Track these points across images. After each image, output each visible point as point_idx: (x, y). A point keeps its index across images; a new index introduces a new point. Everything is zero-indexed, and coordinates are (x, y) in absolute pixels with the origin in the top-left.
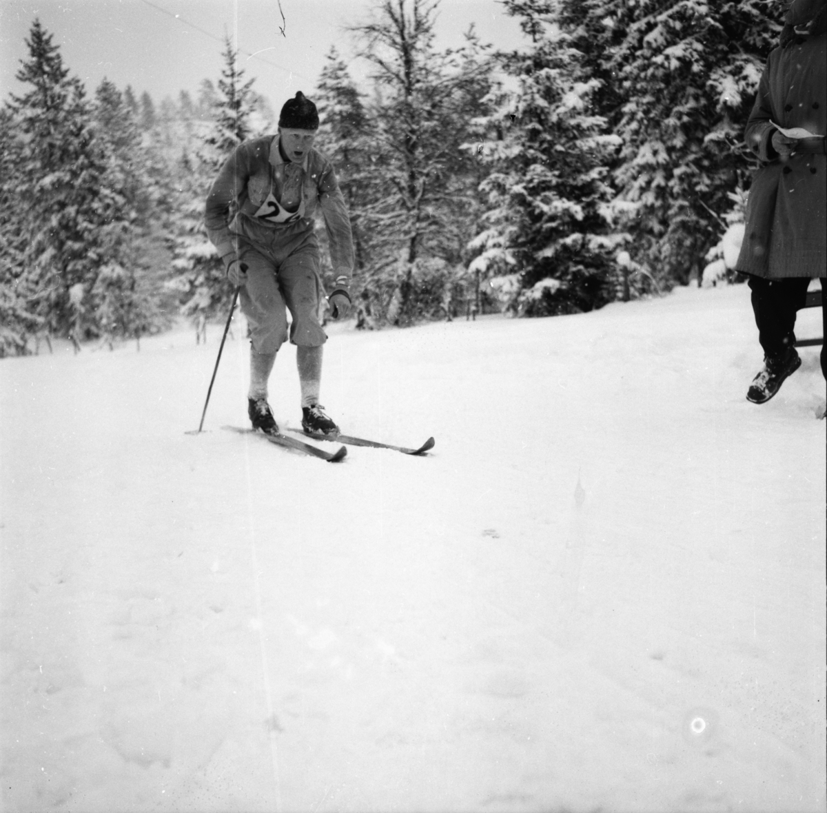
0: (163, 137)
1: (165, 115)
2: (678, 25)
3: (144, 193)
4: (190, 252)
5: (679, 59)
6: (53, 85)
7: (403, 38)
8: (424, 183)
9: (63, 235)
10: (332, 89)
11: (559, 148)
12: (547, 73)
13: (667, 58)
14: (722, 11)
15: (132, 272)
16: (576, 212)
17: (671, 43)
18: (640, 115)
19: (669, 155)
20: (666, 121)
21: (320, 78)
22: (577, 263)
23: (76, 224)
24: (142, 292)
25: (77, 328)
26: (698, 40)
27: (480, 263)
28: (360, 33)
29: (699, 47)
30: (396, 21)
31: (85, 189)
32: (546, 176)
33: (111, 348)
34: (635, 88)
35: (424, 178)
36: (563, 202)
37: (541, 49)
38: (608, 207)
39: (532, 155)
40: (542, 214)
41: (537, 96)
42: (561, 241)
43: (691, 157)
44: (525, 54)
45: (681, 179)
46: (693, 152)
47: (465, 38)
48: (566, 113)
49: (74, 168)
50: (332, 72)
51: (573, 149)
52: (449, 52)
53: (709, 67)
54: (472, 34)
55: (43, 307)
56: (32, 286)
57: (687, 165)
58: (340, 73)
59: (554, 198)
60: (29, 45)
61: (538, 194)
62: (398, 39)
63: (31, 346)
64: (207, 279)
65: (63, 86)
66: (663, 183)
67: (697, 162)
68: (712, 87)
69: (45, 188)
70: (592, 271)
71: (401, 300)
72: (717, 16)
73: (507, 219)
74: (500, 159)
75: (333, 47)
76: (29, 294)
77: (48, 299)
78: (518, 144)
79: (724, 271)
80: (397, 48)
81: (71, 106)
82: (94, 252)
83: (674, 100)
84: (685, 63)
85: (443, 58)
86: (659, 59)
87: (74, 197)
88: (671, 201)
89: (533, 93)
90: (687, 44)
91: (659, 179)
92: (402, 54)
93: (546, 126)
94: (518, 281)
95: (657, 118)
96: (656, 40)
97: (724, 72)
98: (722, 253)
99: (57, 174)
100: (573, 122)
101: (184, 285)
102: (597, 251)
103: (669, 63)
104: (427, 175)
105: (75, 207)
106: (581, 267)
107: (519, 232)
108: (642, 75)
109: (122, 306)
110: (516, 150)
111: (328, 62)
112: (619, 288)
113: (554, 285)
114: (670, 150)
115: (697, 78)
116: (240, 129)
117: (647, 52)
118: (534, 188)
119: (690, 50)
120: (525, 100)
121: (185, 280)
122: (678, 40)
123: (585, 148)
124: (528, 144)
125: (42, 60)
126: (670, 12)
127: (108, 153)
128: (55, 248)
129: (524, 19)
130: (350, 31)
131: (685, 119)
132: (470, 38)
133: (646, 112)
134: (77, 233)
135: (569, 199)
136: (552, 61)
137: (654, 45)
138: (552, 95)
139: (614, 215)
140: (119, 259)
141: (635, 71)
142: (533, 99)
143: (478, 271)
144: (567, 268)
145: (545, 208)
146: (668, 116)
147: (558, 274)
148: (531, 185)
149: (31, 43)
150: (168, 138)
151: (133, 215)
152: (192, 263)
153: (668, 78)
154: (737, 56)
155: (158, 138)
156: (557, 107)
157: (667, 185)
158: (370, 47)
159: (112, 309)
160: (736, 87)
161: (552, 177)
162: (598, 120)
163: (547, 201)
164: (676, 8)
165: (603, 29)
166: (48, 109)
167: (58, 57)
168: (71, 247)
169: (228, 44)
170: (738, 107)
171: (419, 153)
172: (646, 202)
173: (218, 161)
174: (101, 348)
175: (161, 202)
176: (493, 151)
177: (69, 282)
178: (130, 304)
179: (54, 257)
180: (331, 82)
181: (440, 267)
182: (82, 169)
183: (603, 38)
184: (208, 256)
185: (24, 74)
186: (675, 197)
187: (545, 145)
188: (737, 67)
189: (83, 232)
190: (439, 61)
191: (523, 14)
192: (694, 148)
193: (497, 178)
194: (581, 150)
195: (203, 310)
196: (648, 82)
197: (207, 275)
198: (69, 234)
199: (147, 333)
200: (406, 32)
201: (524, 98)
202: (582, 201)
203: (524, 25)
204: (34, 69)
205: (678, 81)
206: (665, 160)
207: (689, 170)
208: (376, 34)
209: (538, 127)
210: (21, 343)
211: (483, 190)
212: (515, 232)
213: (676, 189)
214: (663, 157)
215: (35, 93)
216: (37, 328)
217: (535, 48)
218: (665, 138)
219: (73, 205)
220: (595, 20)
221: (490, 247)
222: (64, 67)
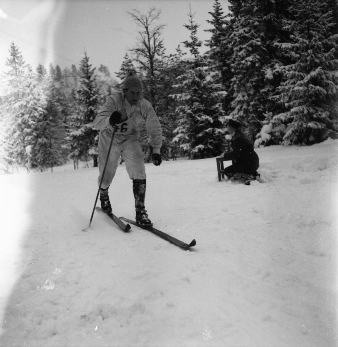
0: (65, 84)
1: (66, 74)
2: (250, 49)
3: (55, 109)
4: (71, 134)
5: (251, 61)
6: (19, 67)
7: (150, 53)
8: (158, 108)
9: (23, 126)
10: (126, 70)
11: (205, 96)
12: (199, 69)
13: (246, 61)
14: (266, 44)
15: (51, 140)
16: (210, 120)
17: (248, 56)
18: (238, 82)
19: (249, 97)
20: (247, 84)
21: (122, 66)
22: (211, 139)
23: (28, 121)
24: (54, 149)
25: (29, 163)
26: (258, 55)
27: (176, 139)
28: (134, 52)
29: (258, 57)
30: (147, 47)
31: (32, 108)
32: (200, 106)
33: (42, 171)
34: (236, 72)
35: (158, 106)
36: (206, 116)
37: (197, 60)
38: (222, 118)
39: (195, 98)
40: (198, 121)
41: (196, 77)
42: (205, 131)
43: (257, 98)
44: (191, 61)
45: (253, 106)
46: (257, 96)
47: (176, 51)
48: (206, 83)
49: (28, 100)
50: (126, 64)
51: (209, 96)
52: (171, 55)
53: (262, 64)
54: (179, 49)
55: (15, 155)
56: (11, 146)
57: (255, 101)
58: (130, 64)
59: (202, 115)
60: (10, 52)
61: (197, 113)
62: (148, 54)
63: (10, 170)
64: (78, 144)
65: (23, 67)
66: (246, 108)
67: (259, 100)
68: (263, 72)
69: (16, 108)
70: (216, 141)
71: (150, 152)
72: (265, 46)
73: (186, 122)
74: (183, 100)
75: (127, 54)
76: (10, 149)
77: (17, 152)
78: (189, 95)
79: (261, 142)
80: (147, 57)
81: (26, 75)
82: (35, 133)
83: (250, 76)
84: (253, 63)
85: (169, 58)
86: (243, 62)
87: (27, 111)
88: (249, 115)
89: (194, 76)
90: (254, 56)
91: (245, 106)
92: (149, 59)
93: (200, 88)
94: (190, 146)
95: (244, 83)
96: (242, 54)
97: (268, 66)
98: (261, 135)
99: (21, 102)
100: (210, 86)
101: (69, 147)
102: (218, 134)
103: (247, 63)
104: (158, 105)
105: (28, 115)
106: (212, 140)
107: (190, 127)
108: (238, 67)
109: (46, 154)
110: (189, 97)
111: (124, 60)
112: (226, 148)
113: (202, 147)
114: (249, 95)
115: (258, 69)
116: (90, 87)
117: (240, 59)
118: (195, 111)
119: (255, 58)
120: (192, 79)
121: (69, 145)
122: (251, 54)
123: (214, 96)
124: (193, 94)
125: (15, 57)
126: (247, 44)
127: (41, 93)
128: (20, 131)
129: (191, 48)
130: (130, 51)
131: (254, 83)
132: (178, 50)
133: (240, 81)
134: (29, 125)
135: (208, 115)
136: (201, 64)
137: (242, 56)
138: (202, 77)
139: (224, 121)
140: (45, 136)
141: (236, 66)
142: (194, 78)
143: (176, 142)
144: (207, 141)
145: (199, 118)
146: (248, 82)
147: (204, 143)
148: (194, 110)
149: (11, 51)
150: (67, 84)
151: (51, 118)
152: (72, 138)
153: (247, 68)
154: (273, 60)
155: (63, 84)
156: (204, 81)
157: (248, 109)
158: (138, 57)
159: (42, 155)
160: (271, 72)
161: (202, 107)
162: (219, 85)
163: (200, 116)
164: (250, 43)
165: (227, 48)
166: (17, 76)
167: (21, 56)
168: (26, 131)
169: (86, 55)
170: (272, 80)
171: (156, 97)
172: (240, 115)
173: (82, 99)
174: (38, 171)
175: (63, 112)
176: (180, 97)
177: (25, 145)
178: (50, 153)
179: (19, 135)
180: (126, 68)
181: (164, 140)
182: (30, 100)
183: (227, 51)
184: (78, 136)
185: (8, 63)
186: (251, 113)
187: (200, 95)
188: (272, 65)
189: (31, 125)
190: (167, 59)
191: (191, 47)
192: (258, 94)
193: (182, 107)
194: (212, 97)
195: (76, 156)
196: (240, 70)
197: (78, 143)
198: (25, 126)
199: (56, 165)
200: (151, 51)
201: (191, 78)
202: (213, 116)
203: (191, 51)
204: (12, 61)
205: (251, 69)
206: (247, 99)
207: (255, 103)
208: (140, 52)
209: (197, 88)
210: (6, 169)
211: (177, 112)
212: (189, 127)
213: (251, 110)
214: (246, 98)
215: (12, 70)
216: (12, 163)
217: (195, 59)
218: (247, 91)
219: (27, 114)
220: (223, 45)
221: (180, 133)
222: (23, 60)
